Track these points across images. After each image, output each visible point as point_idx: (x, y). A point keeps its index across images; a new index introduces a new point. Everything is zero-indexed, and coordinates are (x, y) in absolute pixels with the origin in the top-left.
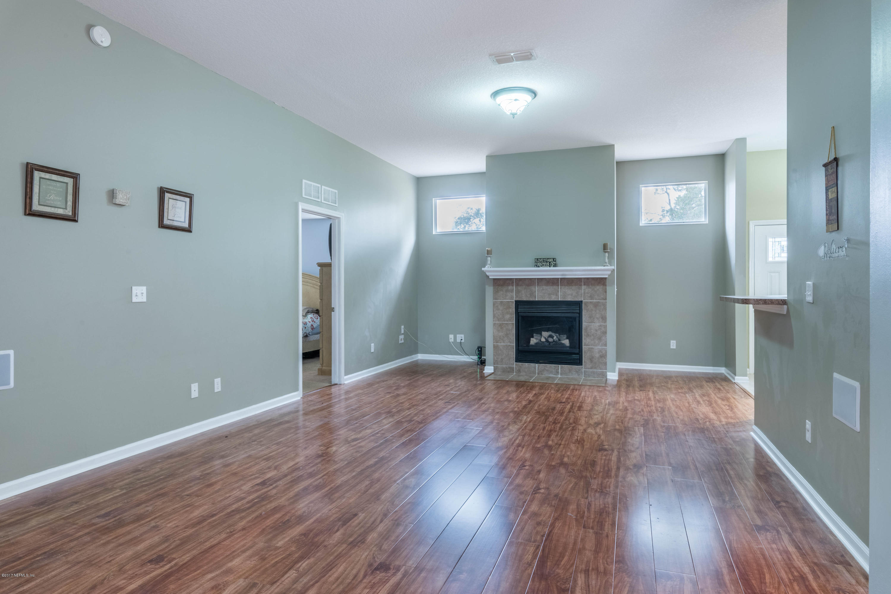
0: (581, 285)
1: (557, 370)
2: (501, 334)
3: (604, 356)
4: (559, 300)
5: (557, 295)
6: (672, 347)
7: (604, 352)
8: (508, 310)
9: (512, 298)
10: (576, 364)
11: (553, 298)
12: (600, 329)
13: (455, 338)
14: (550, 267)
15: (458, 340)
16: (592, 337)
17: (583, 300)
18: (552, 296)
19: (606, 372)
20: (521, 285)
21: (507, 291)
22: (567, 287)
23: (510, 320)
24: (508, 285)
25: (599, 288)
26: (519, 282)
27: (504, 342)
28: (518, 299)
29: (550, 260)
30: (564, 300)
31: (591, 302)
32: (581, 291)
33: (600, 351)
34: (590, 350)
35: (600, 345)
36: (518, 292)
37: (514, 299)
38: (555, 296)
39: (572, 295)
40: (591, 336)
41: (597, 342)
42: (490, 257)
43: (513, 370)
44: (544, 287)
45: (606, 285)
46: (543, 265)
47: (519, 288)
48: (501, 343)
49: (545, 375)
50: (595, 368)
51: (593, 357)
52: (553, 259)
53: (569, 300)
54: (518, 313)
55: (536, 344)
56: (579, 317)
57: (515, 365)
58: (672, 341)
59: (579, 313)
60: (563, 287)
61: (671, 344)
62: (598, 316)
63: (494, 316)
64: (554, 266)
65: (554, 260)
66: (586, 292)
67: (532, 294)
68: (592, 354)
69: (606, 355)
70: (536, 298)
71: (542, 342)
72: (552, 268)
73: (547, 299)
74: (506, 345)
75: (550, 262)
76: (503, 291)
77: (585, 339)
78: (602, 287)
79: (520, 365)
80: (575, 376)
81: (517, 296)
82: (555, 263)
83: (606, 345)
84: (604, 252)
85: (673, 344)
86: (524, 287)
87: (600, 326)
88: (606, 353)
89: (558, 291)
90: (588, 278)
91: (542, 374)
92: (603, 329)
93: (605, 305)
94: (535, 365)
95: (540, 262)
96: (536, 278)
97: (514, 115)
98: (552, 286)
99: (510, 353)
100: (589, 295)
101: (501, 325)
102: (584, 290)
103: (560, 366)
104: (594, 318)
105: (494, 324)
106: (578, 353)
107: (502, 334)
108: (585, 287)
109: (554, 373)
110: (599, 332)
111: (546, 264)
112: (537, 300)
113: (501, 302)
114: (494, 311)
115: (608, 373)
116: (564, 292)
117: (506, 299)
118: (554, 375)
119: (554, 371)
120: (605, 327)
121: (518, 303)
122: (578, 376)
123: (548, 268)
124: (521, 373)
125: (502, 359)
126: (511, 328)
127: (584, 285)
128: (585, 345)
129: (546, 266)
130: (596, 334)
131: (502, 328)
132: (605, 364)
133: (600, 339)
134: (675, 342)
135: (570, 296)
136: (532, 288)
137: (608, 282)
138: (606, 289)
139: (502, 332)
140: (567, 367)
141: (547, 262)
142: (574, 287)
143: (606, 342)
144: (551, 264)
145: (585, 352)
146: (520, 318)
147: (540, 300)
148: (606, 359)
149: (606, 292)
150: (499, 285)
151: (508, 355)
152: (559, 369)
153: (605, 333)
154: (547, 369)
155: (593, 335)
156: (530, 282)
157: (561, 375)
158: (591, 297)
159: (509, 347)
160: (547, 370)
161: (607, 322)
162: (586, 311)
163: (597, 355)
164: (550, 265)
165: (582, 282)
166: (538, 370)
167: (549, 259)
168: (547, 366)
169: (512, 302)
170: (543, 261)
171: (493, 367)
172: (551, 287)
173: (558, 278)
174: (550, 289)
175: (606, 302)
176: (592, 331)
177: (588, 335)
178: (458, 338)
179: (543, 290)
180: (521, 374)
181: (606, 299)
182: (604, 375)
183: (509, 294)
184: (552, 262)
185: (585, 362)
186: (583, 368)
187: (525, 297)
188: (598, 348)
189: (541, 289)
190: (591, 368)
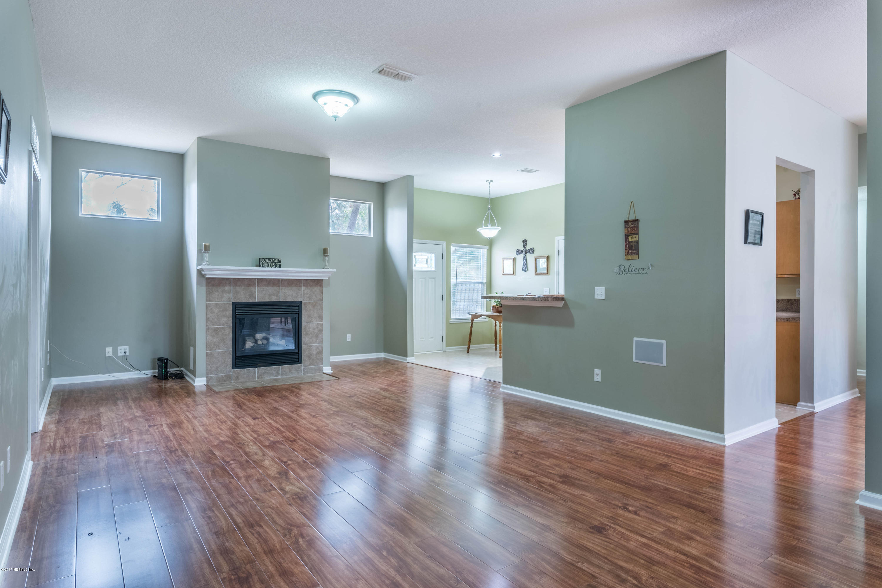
0: (300, 286)
1: (277, 371)
2: (215, 340)
3: (320, 352)
4: (280, 301)
5: (278, 296)
6: (348, 340)
7: (320, 349)
8: (224, 313)
9: (229, 299)
10: (294, 363)
11: (274, 299)
12: (317, 327)
13: (115, 351)
14: (275, 267)
15: (120, 353)
16: (311, 335)
17: (302, 300)
18: (273, 297)
19: (322, 367)
20: (239, 286)
21: (223, 292)
22: (287, 288)
23: (227, 323)
24: (225, 285)
25: (317, 289)
26: (237, 282)
27: (219, 349)
28: (236, 301)
29: (276, 261)
30: (285, 301)
31: (309, 302)
32: (300, 292)
33: (318, 348)
34: (309, 348)
35: (317, 342)
36: (236, 293)
37: (232, 301)
38: (276, 297)
39: (292, 295)
40: (309, 335)
41: (314, 340)
42: (208, 253)
43: (230, 378)
44: (265, 288)
45: (322, 287)
46: (269, 265)
47: (238, 288)
48: (216, 350)
49: (265, 378)
50: (313, 365)
51: (311, 355)
52: (279, 259)
53: (290, 300)
54: (236, 316)
55: (253, 347)
56: (299, 317)
57: (232, 372)
58: (348, 335)
59: (298, 313)
60: (283, 288)
61: (348, 338)
62: (315, 315)
63: (207, 320)
64: (279, 267)
65: (279, 261)
66: (305, 293)
67: (252, 295)
68: (311, 351)
69: (322, 351)
70: (256, 299)
71: (259, 344)
72: (277, 269)
73: (268, 300)
74: (222, 351)
75: (275, 263)
76: (218, 292)
77: (304, 338)
78: (319, 288)
79: (238, 372)
80: (295, 374)
81: (235, 298)
82: (280, 263)
83: (322, 342)
84: (324, 256)
85: (349, 338)
86: (243, 287)
87: (318, 324)
88: (323, 349)
89: (279, 292)
90: (307, 280)
91: (262, 378)
92: (320, 327)
93: (321, 305)
94: (254, 369)
95: (265, 262)
96: (256, 279)
97: (335, 117)
98: (272, 286)
99: (226, 360)
100: (308, 296)
101: (216, 331)
102: (303, 291)
103: (280, 366)
104: (312, 318)
105: (207, 330)
106: (297, 352)
107: (218, 339)
108: (304, 288)
109: (274, 375)
110: (316, 331)
111: (272, 265)
112: (257, 301)
113: (217, 305)
114: (207, 315)
115: (324, 368)
116: (285, 293)
117: (222, 301)
118: (275, 376)
119: (274, 372)
120: (322, 325)
121: (236, 306)
122: (298, 374)
123: (273, 269)
124: (239, 379)
125: (217, 368)
126: (227, 333)
127: (304, 286)
128: (305, 344)
129: (272, 266)
130: (314, 332)
131: (216, 333)
132: (322, 359)
133: (317, 337)
134: (350, 335)
135: (290, 297)
136: (252, 289)
137: (324, 284)
138: (322, 290)
139: (217, 338)
140: (287, 367)
141: (272, 262)
142: (294, 288)
143: (322, 339)
144: (277, 265)
145: (304, 350)
146: (238, 321)
147: (260, 301)
148: (322, 355)
149: (322, 293)
150: (213, 285)
151: (224, 362)
152: (279, 370)
153: (321, 331)
154: (267, 371)
155: (311, 334)
156: (250, 282)
157: (281, 376)
158: (310, 298)
159: (226, 354)
160: (267, 373)
161: (323, 320)
162: (305, 311)
163: (315, 352)
164: (275, 265)
165: (301, 283)
166: (258, 373)
167: (274, 259)
168: (267, 368)
169: (229, 304)
170: (269, 261)
171: (205, 379)
172: (272, 288)
173: (279, 279)
174: (270, 290)
175: (323, 302)
176: (310, 329)
177: (307, 334)
178: (119, 351)
179: (263, 290)
180: (240, 381)
181: (322, 299)
182: (320, 370)
183: (226, 296)
184: (276, 263)
185: (304, 360)
186: (302, 366)
187: (243, 297)
188: (316, 345)
189: (262, 289)
190: (310, 365)
